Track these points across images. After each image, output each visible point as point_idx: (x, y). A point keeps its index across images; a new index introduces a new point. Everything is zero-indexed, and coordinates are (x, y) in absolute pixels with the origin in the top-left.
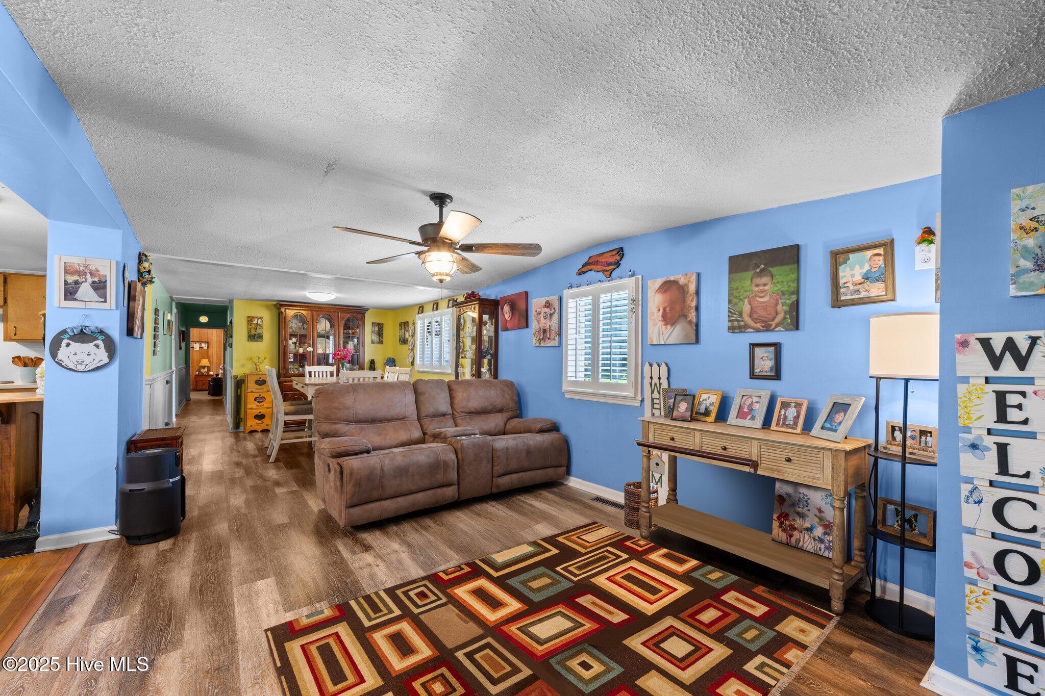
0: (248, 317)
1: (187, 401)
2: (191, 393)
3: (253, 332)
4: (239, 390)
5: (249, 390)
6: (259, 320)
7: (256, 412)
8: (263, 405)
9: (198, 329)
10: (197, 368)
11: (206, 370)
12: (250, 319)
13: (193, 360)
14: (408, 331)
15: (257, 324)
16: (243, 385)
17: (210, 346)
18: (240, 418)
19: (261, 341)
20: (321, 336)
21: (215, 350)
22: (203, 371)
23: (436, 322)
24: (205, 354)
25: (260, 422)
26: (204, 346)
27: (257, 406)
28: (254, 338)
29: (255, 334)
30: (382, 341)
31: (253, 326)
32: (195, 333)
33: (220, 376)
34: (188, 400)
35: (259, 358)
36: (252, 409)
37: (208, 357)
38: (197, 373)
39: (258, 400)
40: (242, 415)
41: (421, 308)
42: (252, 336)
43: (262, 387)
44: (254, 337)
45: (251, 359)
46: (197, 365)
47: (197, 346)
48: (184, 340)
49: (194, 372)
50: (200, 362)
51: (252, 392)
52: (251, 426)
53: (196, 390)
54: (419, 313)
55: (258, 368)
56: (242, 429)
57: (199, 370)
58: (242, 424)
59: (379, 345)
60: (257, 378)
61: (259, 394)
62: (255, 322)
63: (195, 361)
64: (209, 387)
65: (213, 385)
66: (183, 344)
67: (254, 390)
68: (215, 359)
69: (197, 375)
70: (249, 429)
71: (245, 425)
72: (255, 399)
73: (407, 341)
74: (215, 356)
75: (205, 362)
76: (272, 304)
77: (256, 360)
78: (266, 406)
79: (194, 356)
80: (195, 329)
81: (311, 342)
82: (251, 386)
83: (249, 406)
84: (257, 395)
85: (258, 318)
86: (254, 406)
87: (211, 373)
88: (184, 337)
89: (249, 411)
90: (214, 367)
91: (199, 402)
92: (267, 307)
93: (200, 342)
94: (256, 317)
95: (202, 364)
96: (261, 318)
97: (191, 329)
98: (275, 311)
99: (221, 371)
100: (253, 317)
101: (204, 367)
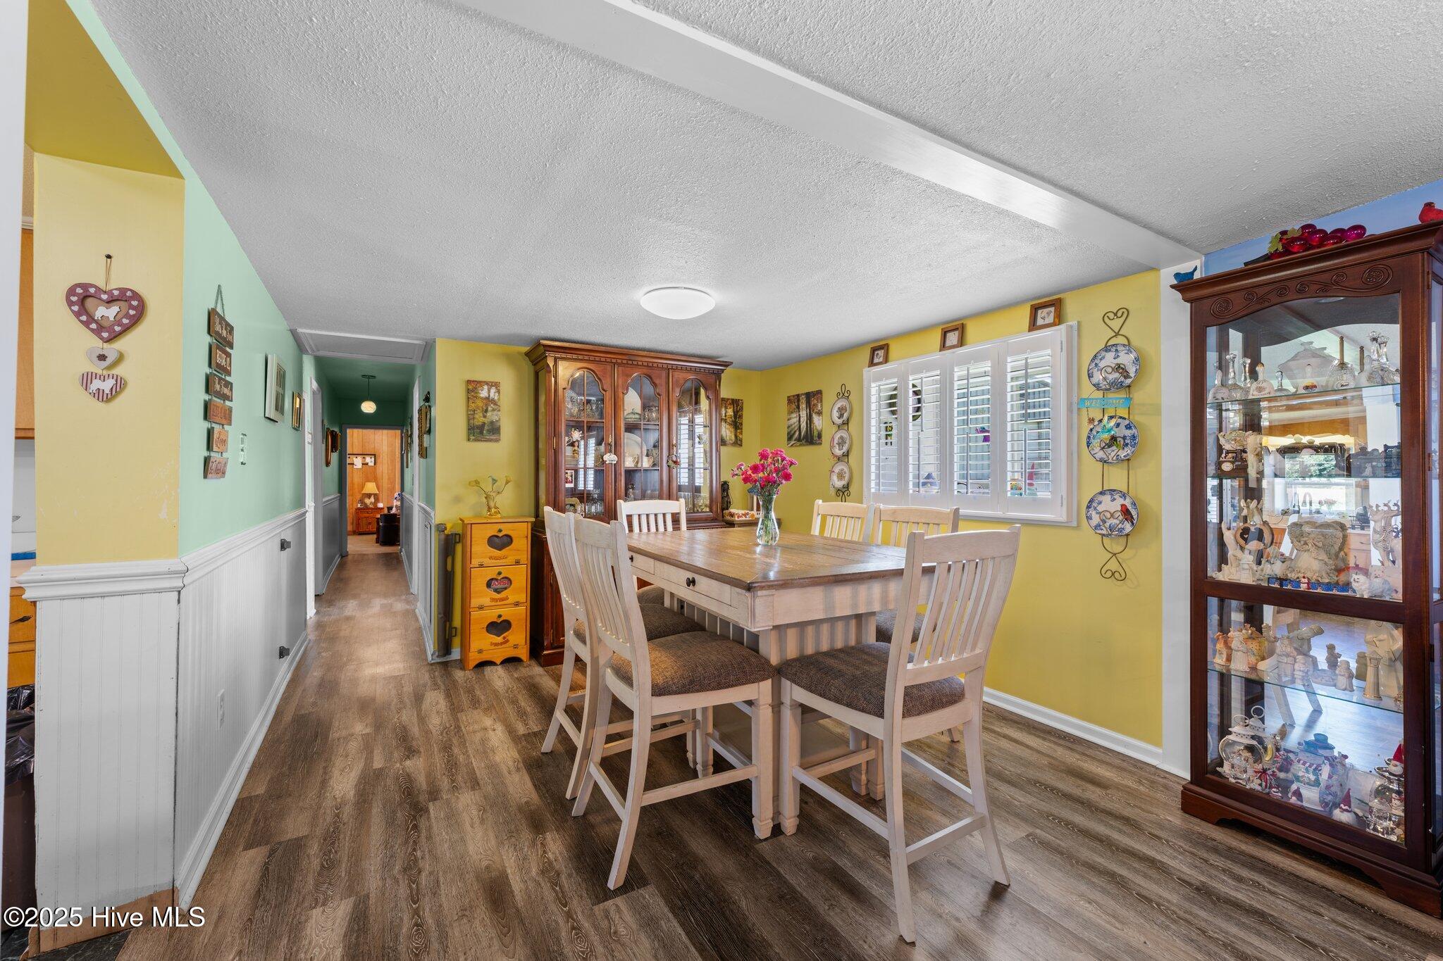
0: (469, 382)
1: (342, 557)
2: (349, 538)
3: (479, 419)
4: (449, 560)
5: (475, 562)
6: (493, 390)
7: (491, 615)
8: (507, 598)
9: (360, 430)
10: (359, 497)
11: (372, 499)
12: (472, 387)
13: (352, 483)
14: (819, 413)
15: (488, 398)
16: (459, 548)
17: (378, 461)
18: (451, 628)
19: (497, 440)
20: (631, 428)
21: (387, 467)
22: (368, 501)
23: (914, 386)
24: (369, 473)
25: (499, 639)
26: (370, 460)
27: (493, 600)
28: (481, 433)
29: (484, 424)
30: (741, 440)
31: (480, 403)
32: (355, 437)
33: (394, 511)
34: (344, 555)
35: (494, 481)
36: (481, 608)
37: (375, 479)
38: (359, 506)
39: (496, 585)
40: (457, 622)
41: (879, 350)
42: (478, 427)
43: (504, 552)
44: (481, 431)
45: (477, 482)
46: (360, 492)
47: (358, 462)
48: (334, 448)
49: (353, 504)
50: (363, 487)
51: (481, 566)
52: (480, 651)
53: (358, 532)
54: (872, 364)
55: (492, 504)
56: (456, 654)
57: (362, 501)
58: (456, 641)
59: (735, 450)
60: (492, 531)
61: (497, 570)
62: (484, 394)
63: (356, 486)
64: (378, 529)
65: (384, 527)
66: (334, 457)
67: (487, 561)
68: (385, 483)
69: (359, 509)
70: (474, 658)
71: (465, 647)
72: (489, 585)
73: (820, 436)
74: (386, 477)
75: (371, 487)
76: (519, 353)
77: (488, 487)
78: (512, 599)
79: (353, 478)
80: (356, 431)
81: (611, 440)
82: (480, 550)
83: (475, 602)
84: (491, 573)
85: (491, 385)
86: (486, 601)
87: (380, 505)
88: (334, 442)
89: (475, 615)
90: (384, 496)
91: (361, 559)
92: (510, 358)
93: (364, 455)
94: (487, 383)
95: (366, 491)
96: (496, 385)
97: (348, 431)
98: (527, 368)
99: (396, 503)
100: (480, 383)
101: (369, 496)
